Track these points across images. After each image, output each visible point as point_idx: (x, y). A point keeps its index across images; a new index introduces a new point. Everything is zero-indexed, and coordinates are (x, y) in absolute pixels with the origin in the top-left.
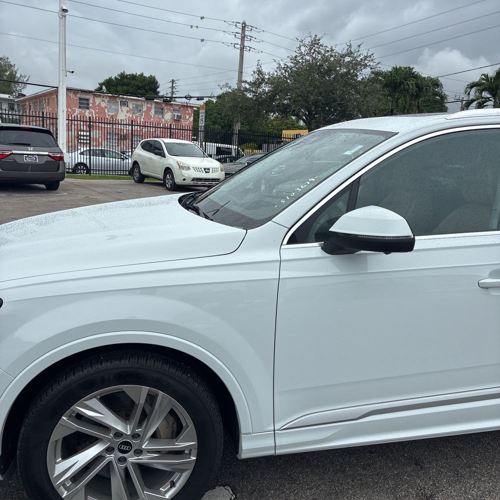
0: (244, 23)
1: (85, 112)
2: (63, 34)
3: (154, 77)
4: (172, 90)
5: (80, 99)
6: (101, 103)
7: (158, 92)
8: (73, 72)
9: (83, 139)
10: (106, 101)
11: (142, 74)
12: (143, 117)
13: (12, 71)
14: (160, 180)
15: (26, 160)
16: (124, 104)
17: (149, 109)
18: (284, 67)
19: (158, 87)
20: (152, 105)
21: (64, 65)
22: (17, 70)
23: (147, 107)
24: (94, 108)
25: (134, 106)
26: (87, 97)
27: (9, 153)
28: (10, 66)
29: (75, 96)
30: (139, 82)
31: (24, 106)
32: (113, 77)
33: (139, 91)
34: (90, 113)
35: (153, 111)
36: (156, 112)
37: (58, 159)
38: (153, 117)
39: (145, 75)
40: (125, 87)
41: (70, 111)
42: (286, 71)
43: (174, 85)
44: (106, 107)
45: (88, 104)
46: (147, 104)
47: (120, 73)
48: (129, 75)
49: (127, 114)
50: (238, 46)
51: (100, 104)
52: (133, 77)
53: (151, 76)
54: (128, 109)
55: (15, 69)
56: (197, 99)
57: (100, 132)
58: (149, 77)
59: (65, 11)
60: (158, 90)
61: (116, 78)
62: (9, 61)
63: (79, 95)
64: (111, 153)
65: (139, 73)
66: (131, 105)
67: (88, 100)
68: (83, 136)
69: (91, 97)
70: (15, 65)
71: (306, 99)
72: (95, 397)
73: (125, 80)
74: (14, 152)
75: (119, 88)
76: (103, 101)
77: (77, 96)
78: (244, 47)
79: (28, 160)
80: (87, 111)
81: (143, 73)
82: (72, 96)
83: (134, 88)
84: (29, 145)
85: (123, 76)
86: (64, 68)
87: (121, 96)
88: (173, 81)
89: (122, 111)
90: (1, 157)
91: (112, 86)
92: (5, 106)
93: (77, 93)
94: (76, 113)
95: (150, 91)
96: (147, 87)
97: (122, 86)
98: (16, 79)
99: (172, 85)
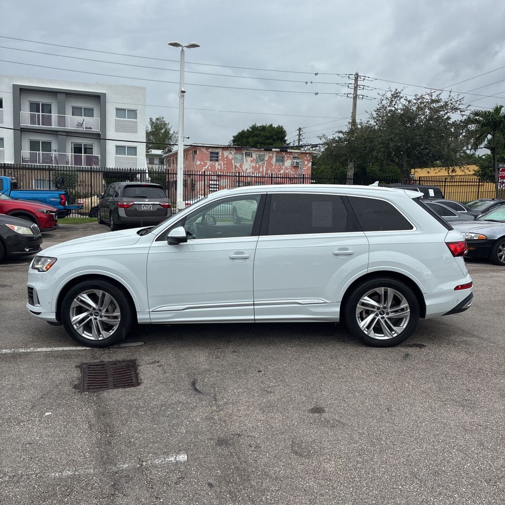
0: (357, 74)
1: (215, 164)
2: (182, 109)
3: (282, 127)
4: (299, 137)
5: (211, 153)
6: (229, 155)
7: (286, 141)
8: (188, 138)
9: (214, 188)
10: (233, 153)
12: (265, 165)
13: (167, 129)
14: (249, 220)
16: (248, 155)
17: (271, 158)
18: (377, 117)
19: (285, 136)
20: (273, 154)
21: (182, 133)
22: (171, 128)
23: (269, 156)
24: (223, 160)
25: (258, 156)
26: (217, 151)
27: (132, 203)
28: (165, 124)
29: (207, 151)
30: (267, 133)
31: (169, 160)
32: (245, 130)
33: (268, 141)
34: (219, 165)
35: (274, 160)
36: (277, 161)
37: (166, 207)
38: (274, 165)
39: (273, 126)
40: (255, 139)
41: (203, 163)
42: (378, 120)
43: (301, 133)
44: (232, 159)
45: (218, 157)
46: (269, 153)
47: (251, 126)
48: (260, 127)
49: (251, 164)
50: (352, 96)
51: (227, 156)
52: (263, 128)
53: (279, 126)
54: (252, 159)
55: (169, 127)
57: (229, 180)
58: (277, 127)
59: (183, 92)
60: (286, 138)
61: (248, 130)
62: (164, 120)
66: (254, 156)
67: (217, 153)
68: (214, 185)
69: (220, 152)
70: (169, 123)
72: (86, 293)
73: (256, 132)
74: (135, 203)
75: (250, 139)
76: (231, 153)
77: (209, 150)
78: (356, 96)
79: (144, 208)
80: (217, 163)
81: (272, 124)
82: (204, 151)
83: (263, 138)
84: (146, 197)
85: (254, 128)
86: (182, 135)
88: (300, 129)
89: (247, 161)
90: (126, 207)
91: (245, 138)
92: (156, 161)
93: (209, 149)
94: (208, 166)
95: (278, 140)
96: (275, 137)
97: (253, 137)
98: (170, 136)
99: (299, 132)
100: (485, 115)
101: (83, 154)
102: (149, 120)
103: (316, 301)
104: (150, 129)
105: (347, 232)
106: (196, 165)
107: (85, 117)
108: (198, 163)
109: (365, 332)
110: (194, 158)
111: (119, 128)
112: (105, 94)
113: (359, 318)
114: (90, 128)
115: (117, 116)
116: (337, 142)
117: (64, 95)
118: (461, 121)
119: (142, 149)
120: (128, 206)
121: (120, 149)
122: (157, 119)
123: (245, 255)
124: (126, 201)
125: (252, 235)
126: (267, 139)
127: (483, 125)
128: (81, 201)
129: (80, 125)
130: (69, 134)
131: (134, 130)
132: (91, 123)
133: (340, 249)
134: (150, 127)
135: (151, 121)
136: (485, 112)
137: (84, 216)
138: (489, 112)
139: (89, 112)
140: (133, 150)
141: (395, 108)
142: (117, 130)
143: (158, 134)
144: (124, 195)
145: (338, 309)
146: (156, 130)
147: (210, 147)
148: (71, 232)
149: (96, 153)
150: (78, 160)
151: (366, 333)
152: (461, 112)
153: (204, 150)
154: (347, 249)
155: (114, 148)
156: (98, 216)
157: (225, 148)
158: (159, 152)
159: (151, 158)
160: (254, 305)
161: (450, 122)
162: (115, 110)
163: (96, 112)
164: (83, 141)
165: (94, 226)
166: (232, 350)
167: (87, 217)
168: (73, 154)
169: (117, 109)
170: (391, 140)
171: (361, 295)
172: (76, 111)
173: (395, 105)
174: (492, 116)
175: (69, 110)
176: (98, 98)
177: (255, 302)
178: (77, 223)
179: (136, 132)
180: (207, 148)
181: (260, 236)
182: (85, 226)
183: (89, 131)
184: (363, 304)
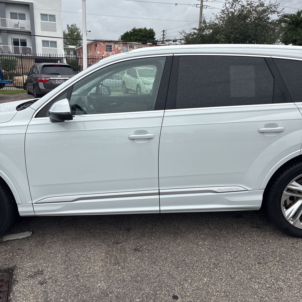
1: (109, 53)
2: (85, 10)
3: (152, 29)
4: (163, 36)
5: (107, 46)
6: (119, 47)
7: (155, 39)
8: (90, 31)
10: (121, 46)
11: (146, 28)
13: (78, 32)
15: (57, 82)
16: (131, 47)
18: (220, 18)
19: (155, 35)
21: (85, 28)
22: (80, 31)
24: (114, 50)
26: (110, 44)
27: (49, 79)
28: (77, 29)
29: (104, 45)
30: (143, 33)
31: (79, 51)
32: (129, 31)
33: (144, 39)
34: (112, 54)
39: (147, 29)
40: (135, 37)
41: (101, 53)
42: (220, 20)
44: (121, 50)
45: (111, 49)
46: (145, 46)
47: (132, 29)
48: (138, 29)
50: (199, 6)
51: (117, 48)
52: (140, 30)
53: (150, 29)
56: (173, 42)
60: (155, 37)
61: (130, 32)
62: (76, 26)
63: (106, 44)
64: (116, 77)
65: (143, 28)
66: (135, 48)
67: (111, 46)
69: (112, 44)
70: (79, 28)
71: (228, 38)
73: (136, 32)
74: (51, 78)
75: (132, 38)
76: (120, 46)
78: (202, 6)
84: (59, 74)
85: (134, 30)
86: (85, 29)
87: (128, 42)
88: (164, 31)
90: (44, 82)
91: (128, 37)
92: (72, 53)
93: (105, 43)
94: (105, 54)
95: (150, 38)
96: (148, 36)
97: (134, 36)
98: (80, 37)
99: (164, 33)
100: (291, 17)
101: (20, 46)
102: (67, 26)
103: (235, 188)
104: (67, 32)
105: (273, 103)
106: (97, 54)
107: (19, 20)
108: (98, 52)
109: (290, 221)
110: (95, 48)
111: (44, 28)
112: (32, 3)
113: (283, 205)
114: (24, 28)
115: (42, 19)
116: (193, 35)
117: (4, 4)
118: (277, 20)
119: (60, 43)
120: (46, 81)
121: (45, 43)
122: (72, 25)
123: (148, 135)
124: (44, 77)
125: (156, 109)
126: (143, 37)
127: (290, 24)
128: (17, 78)
129: (17, 25)
130: (9, 32)
131: (54, 29)
132: (24, 24)
133: (267, 126)
134: (67, 31)
135: (68, 26)
136: (291, 15)
137: (19, 89)
138: (294, 15)
139: (22, 17)
140: (54, 44)
141: (234, 9)
142: (42, 30)
143: (73, 35)
144: (42, 73)
145: (260, 198)
146: (72, 33)
147: (106, 41)
148: (4, 100)
149: (29, 45)
150: (16, 51)
151: (292, 223)
152: (278, 13)
153: (102, 44)
154: (275, 125)
155: (41, 42)
156: (27, 88)
157: (115, 42)
158: (73, 47)
159: (67, 50)
160: (159, 194)
161: (270, 21)
162: (40, 15)
163: (27, 16)
164: (20, 37)
165: (23, 96)
166: (134, 247)
167: (23, 89)
168: (13, 46)
169: (42, 14)
170: (231, 33)
171: (288, 180)
172: (14, 16)
173: (234, 7)
174: (295, 17)
175: (8, 15)
176: (27, 6)
177: (161, 191)
178: (12, 94)
179: (55, 31)
180: (105, 42)
181: (166, 110)
182: (17, 96)
183: (23, 30)
184: (290, 190)
